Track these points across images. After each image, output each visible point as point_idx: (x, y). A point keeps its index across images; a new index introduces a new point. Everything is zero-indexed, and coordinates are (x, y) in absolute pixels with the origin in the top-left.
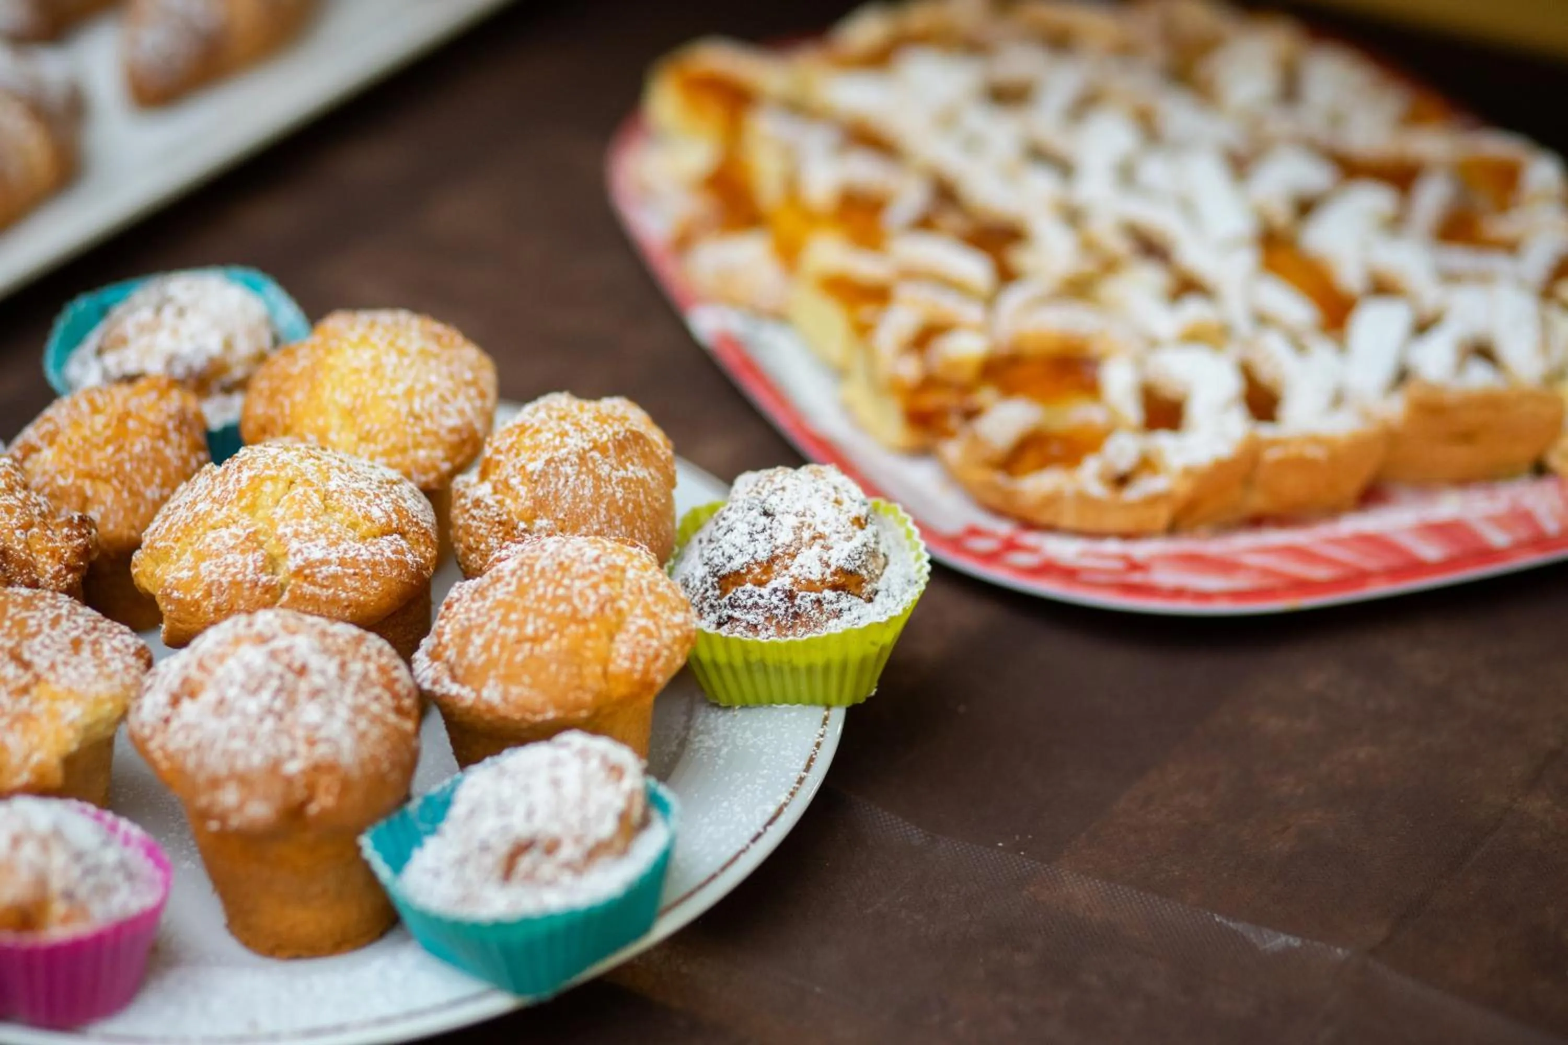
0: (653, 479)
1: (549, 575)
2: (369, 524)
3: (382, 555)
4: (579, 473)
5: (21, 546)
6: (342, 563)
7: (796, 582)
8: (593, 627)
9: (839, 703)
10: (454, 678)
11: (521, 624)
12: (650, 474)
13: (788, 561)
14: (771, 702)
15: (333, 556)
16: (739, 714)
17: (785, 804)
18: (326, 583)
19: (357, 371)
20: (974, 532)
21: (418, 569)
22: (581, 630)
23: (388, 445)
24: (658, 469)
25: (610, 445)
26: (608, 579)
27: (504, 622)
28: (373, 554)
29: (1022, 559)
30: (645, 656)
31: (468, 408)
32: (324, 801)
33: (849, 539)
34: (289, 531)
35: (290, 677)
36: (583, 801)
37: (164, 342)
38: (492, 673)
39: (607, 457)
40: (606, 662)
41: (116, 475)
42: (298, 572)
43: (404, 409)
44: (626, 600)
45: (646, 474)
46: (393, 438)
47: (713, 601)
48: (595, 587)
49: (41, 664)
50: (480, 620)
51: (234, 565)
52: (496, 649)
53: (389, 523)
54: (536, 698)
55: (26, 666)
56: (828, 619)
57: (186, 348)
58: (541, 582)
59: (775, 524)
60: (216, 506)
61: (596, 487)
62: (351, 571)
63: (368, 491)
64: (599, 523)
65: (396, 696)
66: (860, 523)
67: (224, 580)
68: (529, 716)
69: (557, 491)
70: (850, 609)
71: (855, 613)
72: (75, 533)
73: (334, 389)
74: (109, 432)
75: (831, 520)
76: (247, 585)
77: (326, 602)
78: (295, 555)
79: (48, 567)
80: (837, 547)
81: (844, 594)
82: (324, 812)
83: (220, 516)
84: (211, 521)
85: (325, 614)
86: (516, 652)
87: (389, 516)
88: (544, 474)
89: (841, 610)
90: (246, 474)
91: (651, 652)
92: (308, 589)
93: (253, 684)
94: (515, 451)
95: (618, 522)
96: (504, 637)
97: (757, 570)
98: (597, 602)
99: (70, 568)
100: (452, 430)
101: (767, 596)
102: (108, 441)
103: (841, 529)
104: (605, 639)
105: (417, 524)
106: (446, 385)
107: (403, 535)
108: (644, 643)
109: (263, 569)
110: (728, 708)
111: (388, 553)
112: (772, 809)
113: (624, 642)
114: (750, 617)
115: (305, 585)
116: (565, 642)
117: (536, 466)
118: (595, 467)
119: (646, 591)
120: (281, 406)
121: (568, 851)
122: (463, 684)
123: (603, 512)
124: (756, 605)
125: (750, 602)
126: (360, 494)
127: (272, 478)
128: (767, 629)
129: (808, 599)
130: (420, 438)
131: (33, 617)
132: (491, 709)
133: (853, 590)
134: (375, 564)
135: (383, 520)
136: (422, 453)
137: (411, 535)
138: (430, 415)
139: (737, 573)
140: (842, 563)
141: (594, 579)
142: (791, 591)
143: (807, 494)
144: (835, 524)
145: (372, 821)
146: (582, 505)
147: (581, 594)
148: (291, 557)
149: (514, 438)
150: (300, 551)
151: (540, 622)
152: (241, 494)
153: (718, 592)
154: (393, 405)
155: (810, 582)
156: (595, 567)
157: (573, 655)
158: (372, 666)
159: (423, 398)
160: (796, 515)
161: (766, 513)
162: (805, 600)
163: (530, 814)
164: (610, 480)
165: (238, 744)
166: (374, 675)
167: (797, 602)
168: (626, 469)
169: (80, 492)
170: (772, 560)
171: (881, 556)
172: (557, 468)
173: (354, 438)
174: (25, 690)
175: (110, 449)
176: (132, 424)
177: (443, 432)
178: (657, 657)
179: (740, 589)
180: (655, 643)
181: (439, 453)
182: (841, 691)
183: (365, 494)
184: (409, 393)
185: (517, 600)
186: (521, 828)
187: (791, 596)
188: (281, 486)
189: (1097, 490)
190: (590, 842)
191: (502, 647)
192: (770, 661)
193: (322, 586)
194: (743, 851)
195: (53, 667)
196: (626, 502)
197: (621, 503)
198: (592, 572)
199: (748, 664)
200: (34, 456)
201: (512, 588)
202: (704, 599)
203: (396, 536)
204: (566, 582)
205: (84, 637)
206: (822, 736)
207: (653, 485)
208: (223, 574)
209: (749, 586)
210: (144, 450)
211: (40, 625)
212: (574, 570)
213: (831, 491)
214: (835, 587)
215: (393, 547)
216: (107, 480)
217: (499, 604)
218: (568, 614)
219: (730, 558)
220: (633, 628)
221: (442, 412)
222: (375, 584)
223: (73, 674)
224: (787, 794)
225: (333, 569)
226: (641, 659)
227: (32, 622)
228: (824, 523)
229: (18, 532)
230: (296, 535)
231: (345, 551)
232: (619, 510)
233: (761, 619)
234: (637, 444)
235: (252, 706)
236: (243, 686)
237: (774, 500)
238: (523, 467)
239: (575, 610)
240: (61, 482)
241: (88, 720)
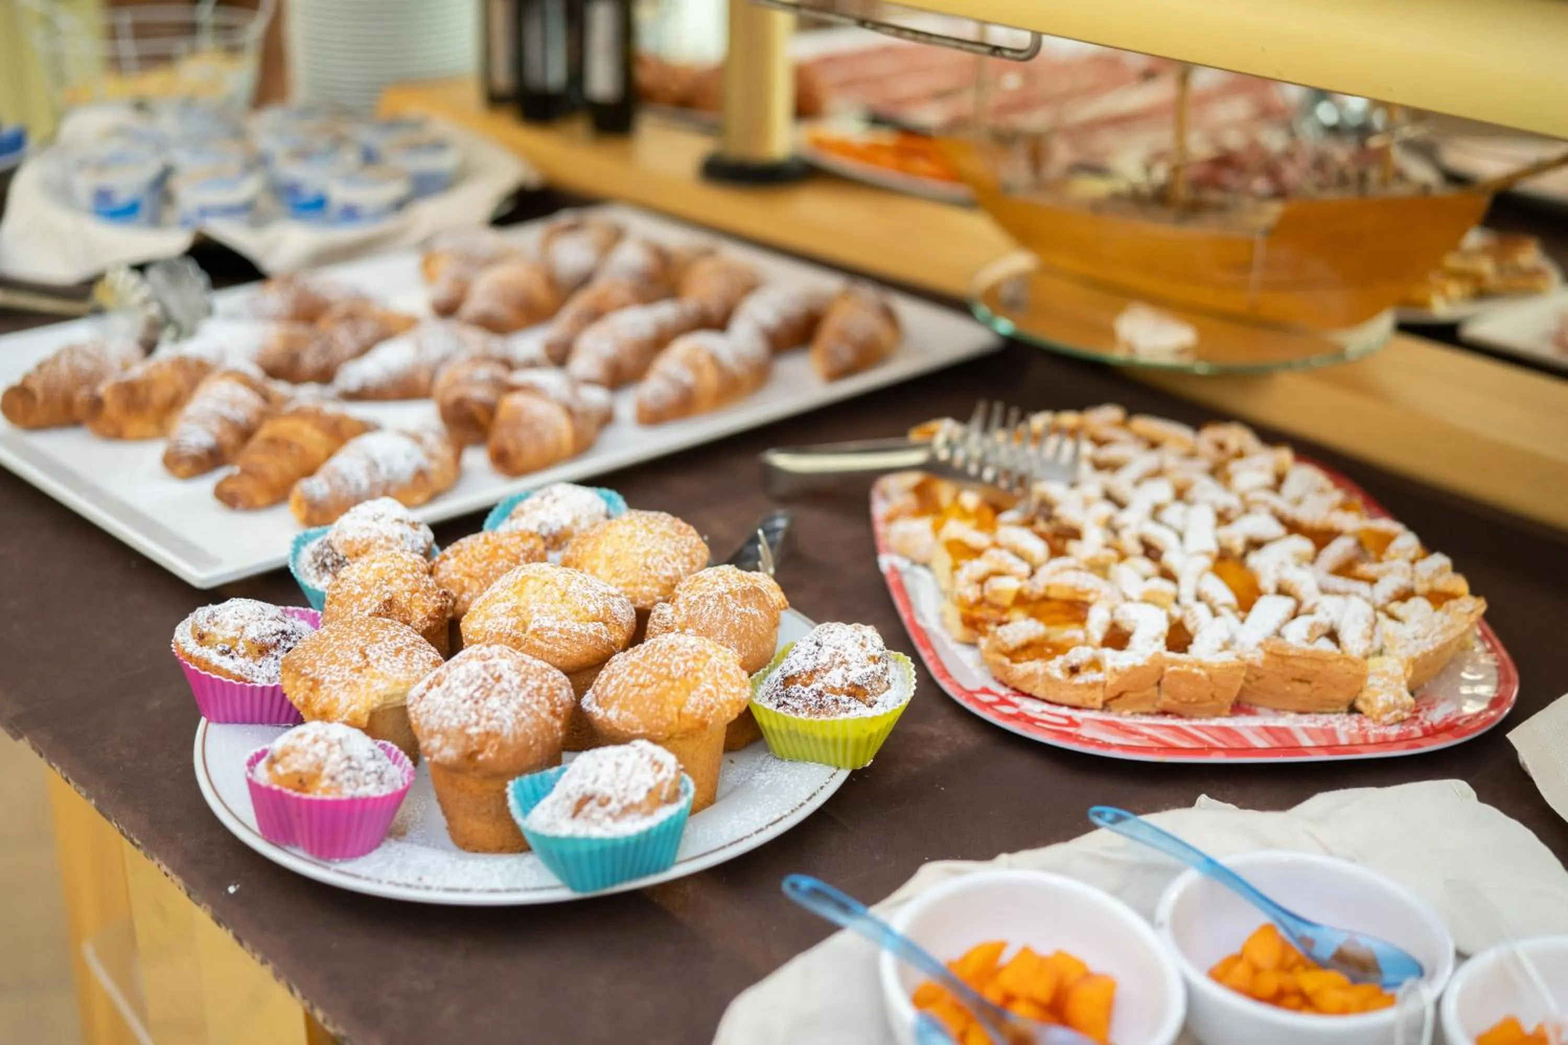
0: (762, 617)
1: (663, 651)
2: (585, 613)
3: (587, 631)
4: (717, 605)
5: (405, 601)
6: (561, 631)
7: (825, 687)
8: (677, 683)
9: (845, 768)
10: (597, 705)
11: (638, 676)
12: (760, 614)
13: (823, 674)
14: (805, 760)
15: (557, 627)
16: (787, 764)
17: (786, 816)
18: (549, 641)
19: (621, 537)
20: (986, 691)
21: (608, 644)
22: (670, 684)
23: (627, 581)
24: (766, 612)
25: (739, 592)
26: (695, 659)
27: (630, 674)
28: (581, 630)
29: (1006, 709)
30: (705, 706)
31: (680, 567)
32: (489, 754)
33: (864, 667)
34: (535, 609)
35: (490, 680)
36: (629, 778)
37: (541, 516)
38: (616, 702)
39: (736, 599)
40: (683, 705)
41: (482, 577)
42: (534, 632)
43: (641, 561)
44: (705, 673)
45: (758, 613)
46: (631, 577)
47: (778, 692)
48: (686, 662)
49: (372, 656)
50: (619, 672)
51: (502, 623)
52: (621, 688)
53: (598, 615)
54: (636, 720)
55: (365, 656)
56: (840, 712)
57: (550, 519)
58: (657, 654)
59: (821, 651)
60: (502, 590)
61: (725, 615)
62: (565, 637)
63: (592, 596)
64: (722, 635)
65: (553, 704)
66: (874, 660)
67: (494, 631)
68: (629, 730)
69: (701, 614)
70: (855, 709)
71: (858, 711)
72: (439, 599)
73: (606, 546)
74: (487, 554)
75: (855, 654)
76: (504, 635)
77: (547, 652)
78: (534, 622)
79: (419, 616)
80: (854, 671)
81: (853, 699)
82: (487, 760)
83: (502, 595)
84: (497, 598)
85: (546, 659)
86: (631, 691)
87: (599, 611)
88: (696, 603)
89: (849, 709)
90: (523, 574)
91: (709, 704)
92: (538, 642)
93: (468, 681)
94: (688, 590)
95: (733, 637)
96: (627, 682)
97: (804, 676)
98: (684, 670)
99: (430, 618)
100: (667, 578)
101: (806, 692)
102: (485, 559)
103: (859, 660)
104: (684, 692)
105: (616, 618)
106: (670, 552)
107: (606, 623)
108: (705, 699)
109: (515, 628)
110: (782, 760)
111: (591, 631)
112: (777, 817)
113: (694, 696)
114: (796, 704)
115: (537, 640)
116: (659, 690)
117: (694, 598)
118: (727, 603)
119: (717, 670)
120: (577, 552)
121: (614, 806)
122: (600, 707)
123: (725, 630)
124: (800, 697)
125: (797, 695)
126: (586, 596)
127: (534, 578)
128: (803, 712)
129: (830, 698)
130: (646, 579)
131: (383, 633)
132: (610, 722)
133: (861, 697)
134: (581, 635)
135: (594, 613)
136: (646, 588)
137: (611, 624)
138: (656, 567)
139: (793, 676)
140: (854, 680)
141: (687, 657)
142: (821, 692)
143: (845, 637)
144: (856, 657)
145: (521, 773)
146: (714, 624)
147: (677, 664)
148: (532, 623)
149: (691, 583)
150: (538, 620)
151: (648, 676)
152: (515, 585)
153: (782, 687)
154: (635, 558)
155: (834, 688)
156: (690, 651)
157: (659, 699)
158: (545, 685)
159: (654, 558)
160: (834, 648)
161: (817, 644)
162: (828, 698)
163: (595, 781)
164: (734, 612)
165: (448, 713)
166: (544, 691)
167: (824, 699)
168: (745, 608)
169: (461, 583)
170: (814, 671)
171: (885, 682)
172: (704, 601)
173: (610, 574)
174: (359, 670)
175: (485, 563)
176: (501, 552)
177: (661, 578)
178: (712, 708)
179: (794, 686)
180: (712, 700)
181: (657, 590)
182: (845, 759)
183: (589, 597)
184: (647, 554)
185: (641, 663)
186: (589, 788)
187: (820, 694)
188: (539, 583)
189: (1058, 674)
190: (626, 802)
191: (624, 688)
192: (800, 731)
193: (547, 642)
194: (748, 837)
195: (378, 660)
196: (740, 627)
197: (737, 626)
198: (687, 653)
199: (789, 732)
200: (446, 562)
201: (641, 656)
202: (775, 690)
203: (601, 623)
204: (671, 656)
205: (405, 648)
206: (826, 783)
207: (761, 620)
208: (494, 628)
209: (799, 686)
210: (502, 566)
211: (384, 638)
212: (678, 650)
213: (861, 638)
214: (849, 694)
215: (596, 628)
216: (477, 580)
217: (632, 663)
218: (665, 673)
219: (792, 667)
220: (702, 689)
221: (663, 567)
222: (579, 647)
223: (388, 665)
224: (789, 811)
225: (554, 634)
226: (701, 707)
227: (380, 635)
228: (850, 655)
229: (406, 594)
230: (539, 611)
231: (565, 625)
232: (735, 630)
233: (801, 705)
234: (756, 594)
235: (464, 693)
236: (462, 681)
237: (825, 638)
238: (688, 598)
239: (670, 672)
240: (453, 576)
241: (389, 692)
